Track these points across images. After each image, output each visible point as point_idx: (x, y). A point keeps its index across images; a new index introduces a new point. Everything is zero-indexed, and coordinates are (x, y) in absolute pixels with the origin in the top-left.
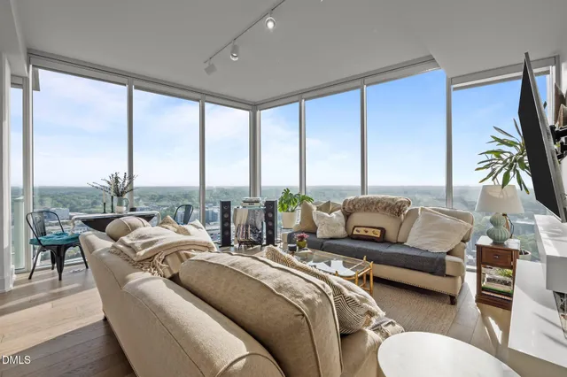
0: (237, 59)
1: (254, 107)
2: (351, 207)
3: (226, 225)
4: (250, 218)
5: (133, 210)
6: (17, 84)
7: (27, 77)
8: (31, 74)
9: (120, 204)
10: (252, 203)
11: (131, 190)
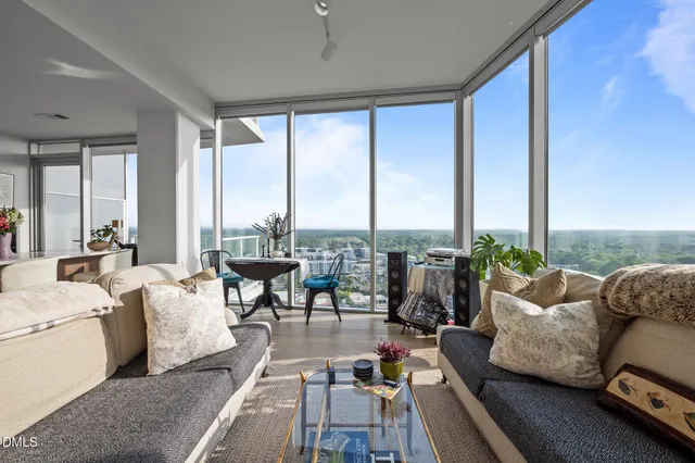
0: (325, 13)
1: (459, 92)
2: (625, 298)
3: (395, 289)
4: (429, 285)
5: (288, 255)
6: (207, 138)
7: (214, 131)
8: (219, 126)
9: (276, 248)
10: (440, 257)
11: (289, 233)
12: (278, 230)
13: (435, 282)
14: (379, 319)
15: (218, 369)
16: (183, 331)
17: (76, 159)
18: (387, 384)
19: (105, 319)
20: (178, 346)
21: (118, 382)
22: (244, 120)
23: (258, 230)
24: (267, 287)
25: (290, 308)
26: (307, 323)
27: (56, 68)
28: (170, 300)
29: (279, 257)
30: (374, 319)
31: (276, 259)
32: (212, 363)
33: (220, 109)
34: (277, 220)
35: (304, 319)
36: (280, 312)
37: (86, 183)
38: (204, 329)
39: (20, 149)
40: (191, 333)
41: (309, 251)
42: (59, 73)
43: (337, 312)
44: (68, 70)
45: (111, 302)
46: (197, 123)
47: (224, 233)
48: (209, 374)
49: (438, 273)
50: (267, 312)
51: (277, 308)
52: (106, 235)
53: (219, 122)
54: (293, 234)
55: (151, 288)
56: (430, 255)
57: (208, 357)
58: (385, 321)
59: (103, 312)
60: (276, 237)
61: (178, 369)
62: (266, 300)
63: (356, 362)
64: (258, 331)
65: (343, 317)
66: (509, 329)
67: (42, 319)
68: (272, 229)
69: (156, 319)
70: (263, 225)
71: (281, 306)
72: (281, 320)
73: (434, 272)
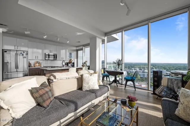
0: (123, 4)
3: (156, 83)
4: (169, 84)
5: (121, 70)
6: (103, 41)
7: (105, 39)
8: (106, 38)
9: (118, 68)
10: (176, 74)
11: (122, 64)
12: (119, 63)
13: (172, 83)
14: (150, 93)
15: (93, 92)
16: (88, 83)
17: (82, 49)
18: (129, 107)
19: (78, 79)
20: (87, 86)
21: (78, 90)
22: (112, 35)
23: (114, 63)
24: (116, 78)
25: (122, 84)
26: (125, 89)
27: (77, 34)
28: (86, 77)
29: (119, 70)
30: (148, 93)
31: (118, 71)
32: (93, 91)
33: (106, 34)
34: (119, 60)
35: (124, 88)
36: (118, 85)
37: (84, 54)
38: (92, 84)
39: (75, 48)
40: (89, 84)
41: (140, 70)
42: (77, 35)
43: (135, 88)
44: (79, 34)
45: (78, 76)
46: (101, 38)
47: (107, 64)
48: (91, 93)
49: (173, 80)
50: (115, 84)
51: (118, 83)
52: (85, 64)
53: (106, 37)
54: (123, 64)
55: (84, 74)
56: (172, 73)
57: (93, 90)
58: (152, 94)
59: (77, 77)
60: (119, 65)
61: (87, 91)
62: (115, 81)
63: (122, 99)
64: (105, 87)
65: (137, 89)
66: (184, 103)
67: (68, 77)
68: (117, 63)
69: (84, 80)
70: (115, 62)
71: (119, 83)
72: (118, 87)
73: (172, 79)
